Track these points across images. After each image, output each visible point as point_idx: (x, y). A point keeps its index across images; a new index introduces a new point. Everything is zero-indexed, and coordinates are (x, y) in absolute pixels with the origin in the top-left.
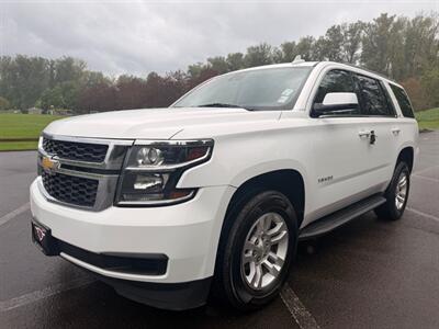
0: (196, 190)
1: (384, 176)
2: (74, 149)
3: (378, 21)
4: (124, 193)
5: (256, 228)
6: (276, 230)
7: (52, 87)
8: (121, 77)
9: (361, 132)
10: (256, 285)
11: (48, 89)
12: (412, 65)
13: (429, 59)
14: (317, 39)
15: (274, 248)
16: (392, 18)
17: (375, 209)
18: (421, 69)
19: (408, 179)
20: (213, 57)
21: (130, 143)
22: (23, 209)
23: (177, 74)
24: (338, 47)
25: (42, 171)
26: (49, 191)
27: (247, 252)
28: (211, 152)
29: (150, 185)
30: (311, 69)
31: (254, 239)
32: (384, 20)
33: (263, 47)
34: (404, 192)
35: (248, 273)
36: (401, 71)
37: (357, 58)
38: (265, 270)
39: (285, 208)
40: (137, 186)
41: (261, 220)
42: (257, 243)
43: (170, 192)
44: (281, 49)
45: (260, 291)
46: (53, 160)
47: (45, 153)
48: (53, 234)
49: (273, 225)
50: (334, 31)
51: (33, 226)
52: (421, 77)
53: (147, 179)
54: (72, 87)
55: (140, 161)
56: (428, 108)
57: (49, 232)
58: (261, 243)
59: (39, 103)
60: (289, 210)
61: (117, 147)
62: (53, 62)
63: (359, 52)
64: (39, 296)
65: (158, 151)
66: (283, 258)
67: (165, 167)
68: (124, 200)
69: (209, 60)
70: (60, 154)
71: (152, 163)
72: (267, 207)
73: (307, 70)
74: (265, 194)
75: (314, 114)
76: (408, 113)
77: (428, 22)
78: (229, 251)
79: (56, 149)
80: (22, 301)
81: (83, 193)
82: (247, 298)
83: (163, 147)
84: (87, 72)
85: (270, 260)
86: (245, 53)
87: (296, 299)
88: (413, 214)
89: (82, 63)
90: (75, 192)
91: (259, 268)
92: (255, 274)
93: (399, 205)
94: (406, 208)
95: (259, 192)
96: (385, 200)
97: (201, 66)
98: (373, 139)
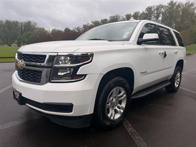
0: (85, 75)
1: (170, 72)
2: (31, 58)
3: (169, 4)
4: (53, 77)
5: (112, 93)
6: (121, 94)
7: (22, 35)
8: (53, 30)
9: (160, 52)
10: (112, 118)
11: (20, 35)
12: (184, 24)
13: (192, 21)
14: (141, 12)
15: (120, 102)
16: (176, 3)
17: (166, 87)
18: (188, 26)
19: (181, 74)
20: (94, 21)
21: (56, 54)
22: (9, 87)
23: (78, 28)
24: (151, 16)
25: (17, 68)
26: (20, 77)
27: (108, 103)
28: (92, 59)
29: (65, 73)
30: (138, 23)
31: (111, 98)
32: (172, 4)
33: (117, 17)
34: (179, 80)
35: (108, 113)
36: (179, 27)
38: (116, 112)
39: (125, 85)
40: (59, 74)
41: (114, 90)
42: (112, 100)
43: (74, 76)
44: (125, 17)
45: (114, 121)
46: (22, 63)
47: (18, 60)
48: (23, 95)
49: (120, 92)
50: (149, 9)
51: (14, 92)
52: (188, 30)
54: (30, 34)
55: (60, 62)
56: (191, 44)
57: (20, 94)
58: (114, 100)
59: (16, 41)
60: (127, 86)
61: (50, 56)
62: (22, 23)
63: (160, 18)
64: (18, 123)
65: (68, 58)
66: (124, 107)
67: (71, 65)
69: (92, 22)
70: (25, 60)
71: (66, 63)
72: (117, 84)
74: (116, 78)
75: (139, 43)
76: (181, 44)
77: (192, 4)
79: (23, 58)
80: (9, 125)
81: (35, 77)
82: (108, 123)
83: (71, 56)
84: (37, 28)
85: (118, 107)
86: (108, 19)
87: (130, 125)
88: (183, 90)
89: (35, 23)
90: (32, 77)
91: (113, 111)
92: (112, 113)
93: (176, 86)
94: (180, 87)
95: (114, 78)
96: (170, 83)
97: (89, 25)
98: (165, 55)
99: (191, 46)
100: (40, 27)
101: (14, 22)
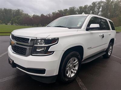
0: (53, 52)
1: (106, 46)
2: (20, 39)
3: (107, 1)
5: (70, 61)
6: (75, 62)
7: (14, 18)
9: (100, 35)
10: (69, 76)
11: (13, 18)
12: (115, 13)
13: (120, 12)
14: (89, 5)
15: (75, 67)
17: (103, 56)
18: (118, 15)
19: (112, 47)
21: (35, 38)
23: (49, 15)
24: (95, 8)
26: (13, 50)
27: (67, 68)
28: (58, 41)
29: (41, 50)
31: (69, 64)
33: (73, 8)
34: (111, 51)
35: (67, 73)
36: (112, 15)
37: (100, 11)
38: (72, 72)
39: (78, 56)
40: (37, 50)
42: (70, 65)
43: (46, 52)
44: (78, 8)
45: (70, 78)
46: (14, 42)
47: (12, 40)
48: (14, 62)
49: (75, 61)
50: (94, 3)
51: (9, 59)
52: (118, 17)
53: (40, 48)
54: (19, 18)
55: (38, 43)
57: (13, 61)
58: (71, 65)
60: (79, 57)
62: (14, 10)
63: (101, 9)
64: (11, 78)
65: (43, 41)
66: (77, 69)
67: (45, 45)
68: (34, 54)
69: (58, 11)
70: (16, 40)
73: (86, 17)
75: (87, 30)
76: (113, 29)
78: (62, 68)
79: (15, 39)
80: (6, 79)
81: (22, 51)
82: (67, 80)
84: (24, 13)
85: (73, 70)
86: (68, 9)
87: (80, 80)
88: (113, 57)
89: (22, 11)
90: (20, 51)
91: (70, 72)
92: (69, 74)
93: (109, 54)
94: (111, 55)
95: (71, 52)
96: (105, 53)
97: (56, 12)
98: (103, 37)
99: (119, 27)
100: (25, 13)
101: (9, 9)
